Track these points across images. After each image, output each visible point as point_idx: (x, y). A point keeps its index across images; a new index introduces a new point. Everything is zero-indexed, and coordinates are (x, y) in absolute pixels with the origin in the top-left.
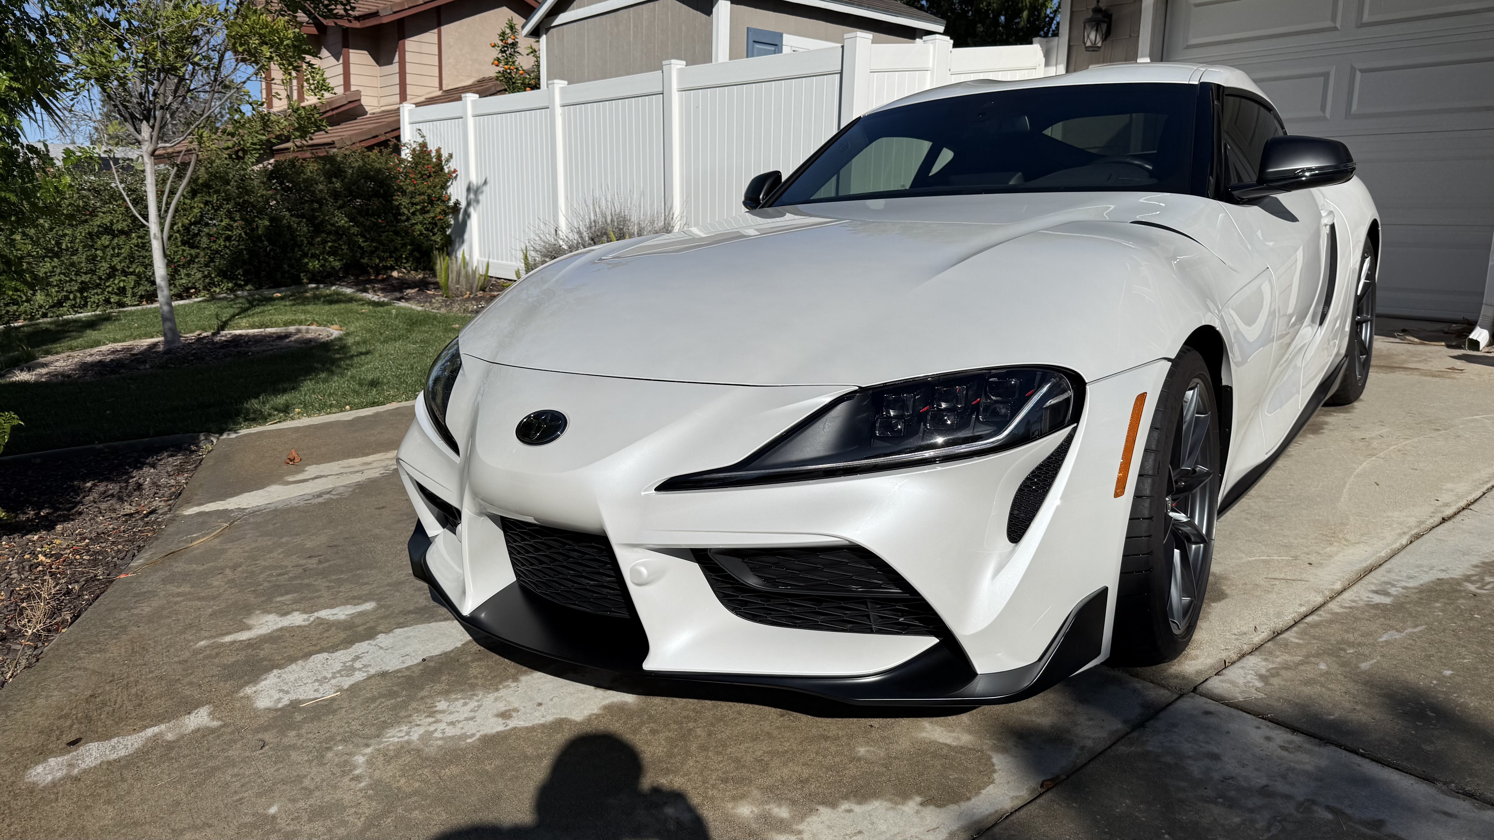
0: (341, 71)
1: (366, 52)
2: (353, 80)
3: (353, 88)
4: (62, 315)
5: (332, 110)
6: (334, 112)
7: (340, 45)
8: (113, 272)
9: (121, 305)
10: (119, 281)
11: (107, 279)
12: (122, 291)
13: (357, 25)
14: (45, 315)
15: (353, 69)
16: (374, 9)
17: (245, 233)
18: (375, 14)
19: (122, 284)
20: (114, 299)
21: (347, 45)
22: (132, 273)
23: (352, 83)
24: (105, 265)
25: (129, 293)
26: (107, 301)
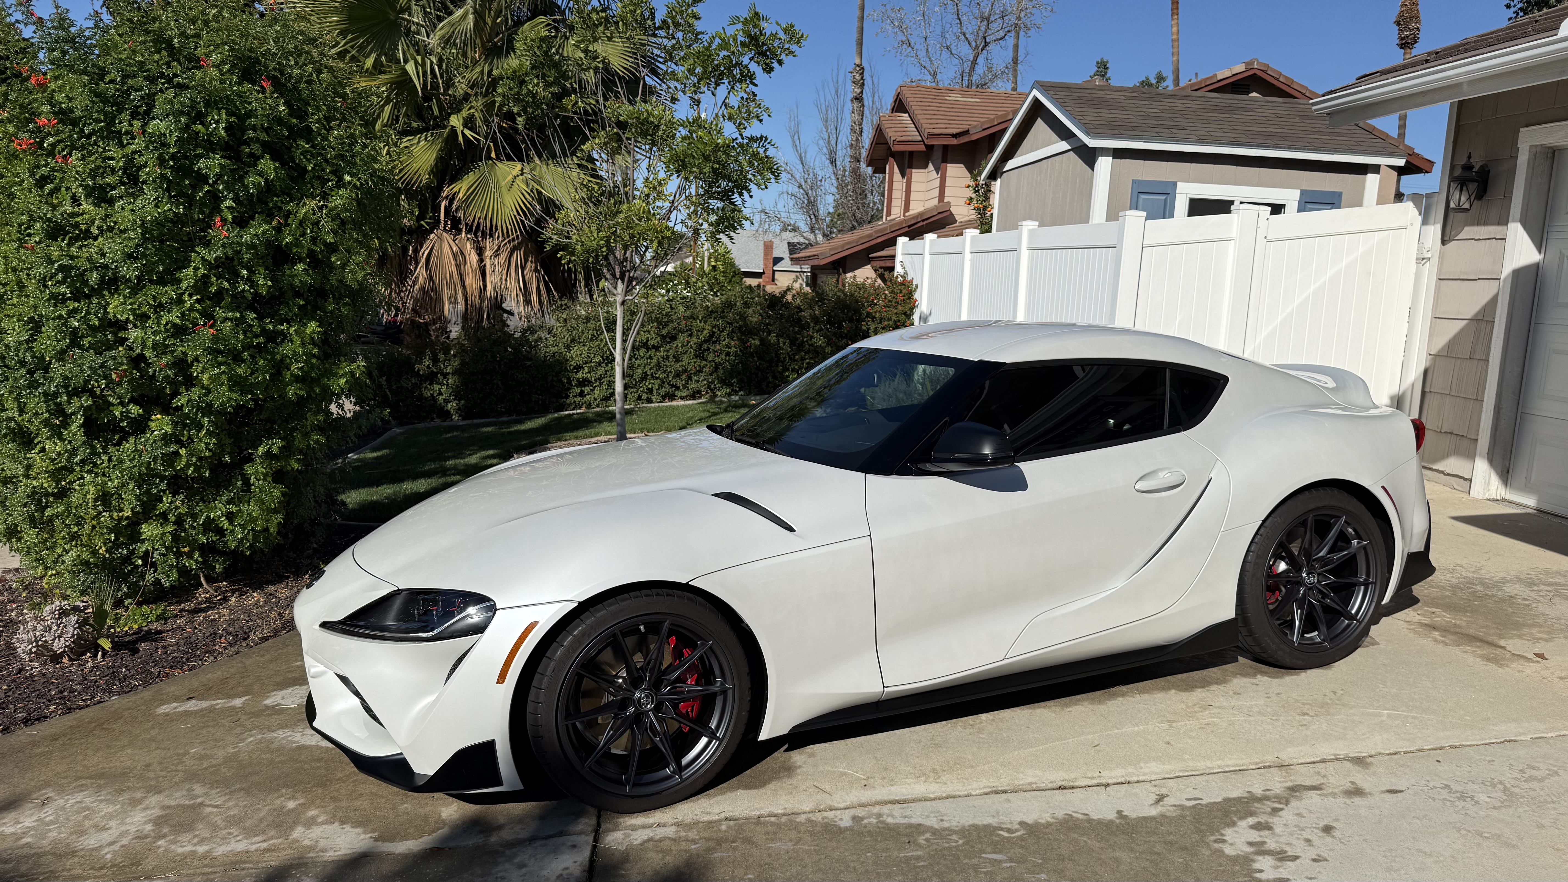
0: (938, 185)
1: (962, 165)
2: (948, 192)
3: (946, 201)
4: (608, 407)
5: (923, 221)
6: (925, 223)
7: (940, 160)
8: (644, 377)
9: (649, 401)
10: (648, 384)
11: (641, 382)
12: (650, 391)
13: (954, 142)
14: (598, 406)
15: (948, 182)
16: (966, 127)
17: (741, 351)
18: (966, 132)
19: (650, 386)
20: (644, 396)
21: (945, 160)
22: (657, 378)
23: (946, 194)
24: (640, 371)
25: (655, 392)
26: (639, 398)
